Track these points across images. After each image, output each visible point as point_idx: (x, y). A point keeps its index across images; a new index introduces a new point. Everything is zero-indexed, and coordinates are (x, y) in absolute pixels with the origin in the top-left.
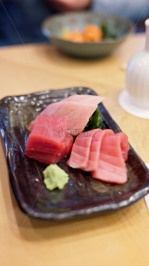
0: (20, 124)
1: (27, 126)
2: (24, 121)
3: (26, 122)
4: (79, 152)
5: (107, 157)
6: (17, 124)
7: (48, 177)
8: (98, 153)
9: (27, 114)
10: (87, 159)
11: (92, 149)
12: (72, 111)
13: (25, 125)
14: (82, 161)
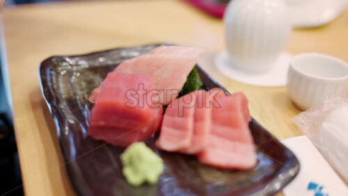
0: (75, 94)
1: (86, 96)
2: (82, 90)
3: (85, 92)
4: (175, 126)
5: (221, 129)
6: (72, 94)
7: (131, 163)
8: (207, 124)
9: (85, 81)
10: (190, 134)
11: (198, 119)
12: (158, 67)
13: (83, 95)
14: (183, 137)
